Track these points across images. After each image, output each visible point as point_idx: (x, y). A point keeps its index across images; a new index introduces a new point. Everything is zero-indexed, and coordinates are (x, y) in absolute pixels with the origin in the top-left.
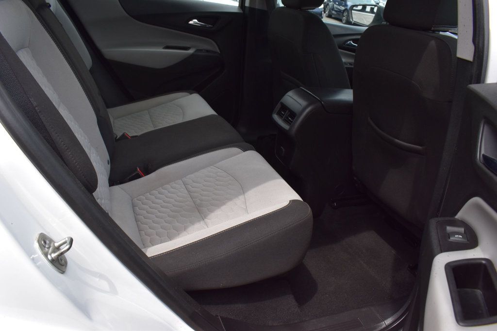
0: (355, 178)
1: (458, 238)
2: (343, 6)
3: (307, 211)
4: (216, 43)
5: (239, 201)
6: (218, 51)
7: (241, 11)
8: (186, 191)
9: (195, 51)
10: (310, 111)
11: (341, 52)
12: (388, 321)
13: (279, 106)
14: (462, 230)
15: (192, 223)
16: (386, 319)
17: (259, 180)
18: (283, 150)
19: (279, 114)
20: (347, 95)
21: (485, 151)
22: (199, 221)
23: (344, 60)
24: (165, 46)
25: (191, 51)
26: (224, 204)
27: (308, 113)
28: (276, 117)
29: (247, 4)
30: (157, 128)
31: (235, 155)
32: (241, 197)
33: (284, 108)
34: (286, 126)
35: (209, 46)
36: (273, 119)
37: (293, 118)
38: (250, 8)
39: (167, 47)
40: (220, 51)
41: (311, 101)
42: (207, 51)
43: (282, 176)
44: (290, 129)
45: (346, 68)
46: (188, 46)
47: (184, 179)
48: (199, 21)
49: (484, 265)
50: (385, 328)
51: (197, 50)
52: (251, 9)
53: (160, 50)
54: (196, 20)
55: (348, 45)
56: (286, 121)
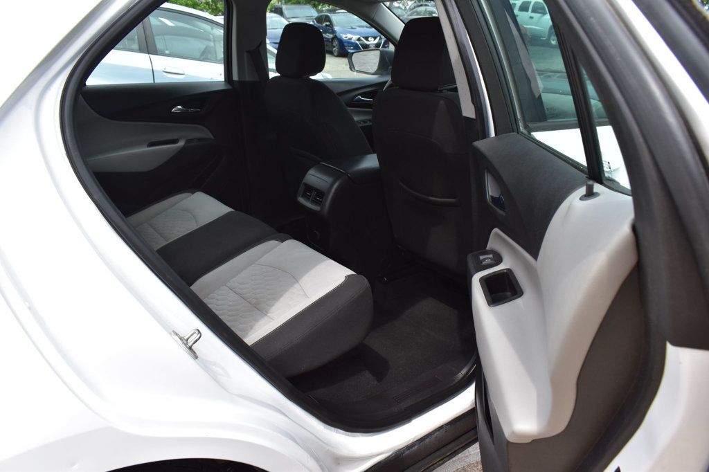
0: (399, 247)
1: (488, 261)
2: (330, 33)
3: (364, 282)
4: (209, 129)
5: (295, 289)
6: (212, 137)
7: (229, 87)
8: (236, 295)
9: (186, 143)
10: (339, 186)
11: (352, 111)
12: (464, 371)
13: (302, 188)
14: (491, 256)
15: (257, 320)
16: (462, 369)
17: (308, 266)
18: (318, 233)
19: (304, 196)
20: (371, 162)
21: (492, 192)
22: (263, 317)
23: (356, 119)
24: (147, 143)
25: (181, 144)
26: (281, 296)
27: (336, 190)
28: (301, 200)
29: (235, 77)
30: (170, 241)
31: (274, 247)
32: (296, 286)
33: (309, 188)
34: (316, 208)
35: (202, 133)
36: (299, 202)
37: (322, 198)
38: (239, 82)
39: (151, 144)
40: (215, 137)
41: (336, 175)
42: (200, 139)
43: (329, 257)
44: (322, 209)
45: (361, 127)
46: (175, 137)
47: (229, 284)
48: (184, 107)
49: (506, 273)
50: (462, 378)
51: (188, 141)
52: (241, 83)
53: (145, 149)
54: (179, 107)
55: (357, 101)
56: (315, 202)
